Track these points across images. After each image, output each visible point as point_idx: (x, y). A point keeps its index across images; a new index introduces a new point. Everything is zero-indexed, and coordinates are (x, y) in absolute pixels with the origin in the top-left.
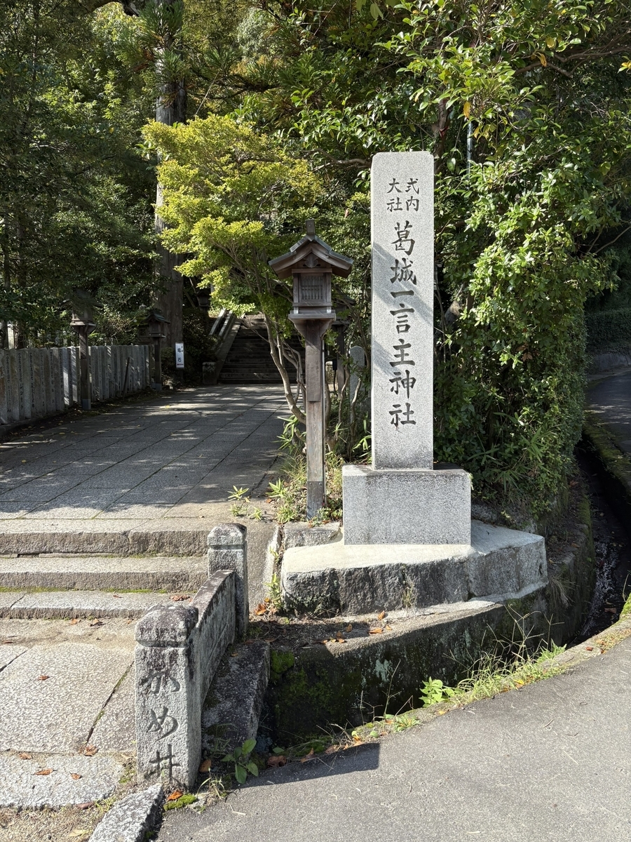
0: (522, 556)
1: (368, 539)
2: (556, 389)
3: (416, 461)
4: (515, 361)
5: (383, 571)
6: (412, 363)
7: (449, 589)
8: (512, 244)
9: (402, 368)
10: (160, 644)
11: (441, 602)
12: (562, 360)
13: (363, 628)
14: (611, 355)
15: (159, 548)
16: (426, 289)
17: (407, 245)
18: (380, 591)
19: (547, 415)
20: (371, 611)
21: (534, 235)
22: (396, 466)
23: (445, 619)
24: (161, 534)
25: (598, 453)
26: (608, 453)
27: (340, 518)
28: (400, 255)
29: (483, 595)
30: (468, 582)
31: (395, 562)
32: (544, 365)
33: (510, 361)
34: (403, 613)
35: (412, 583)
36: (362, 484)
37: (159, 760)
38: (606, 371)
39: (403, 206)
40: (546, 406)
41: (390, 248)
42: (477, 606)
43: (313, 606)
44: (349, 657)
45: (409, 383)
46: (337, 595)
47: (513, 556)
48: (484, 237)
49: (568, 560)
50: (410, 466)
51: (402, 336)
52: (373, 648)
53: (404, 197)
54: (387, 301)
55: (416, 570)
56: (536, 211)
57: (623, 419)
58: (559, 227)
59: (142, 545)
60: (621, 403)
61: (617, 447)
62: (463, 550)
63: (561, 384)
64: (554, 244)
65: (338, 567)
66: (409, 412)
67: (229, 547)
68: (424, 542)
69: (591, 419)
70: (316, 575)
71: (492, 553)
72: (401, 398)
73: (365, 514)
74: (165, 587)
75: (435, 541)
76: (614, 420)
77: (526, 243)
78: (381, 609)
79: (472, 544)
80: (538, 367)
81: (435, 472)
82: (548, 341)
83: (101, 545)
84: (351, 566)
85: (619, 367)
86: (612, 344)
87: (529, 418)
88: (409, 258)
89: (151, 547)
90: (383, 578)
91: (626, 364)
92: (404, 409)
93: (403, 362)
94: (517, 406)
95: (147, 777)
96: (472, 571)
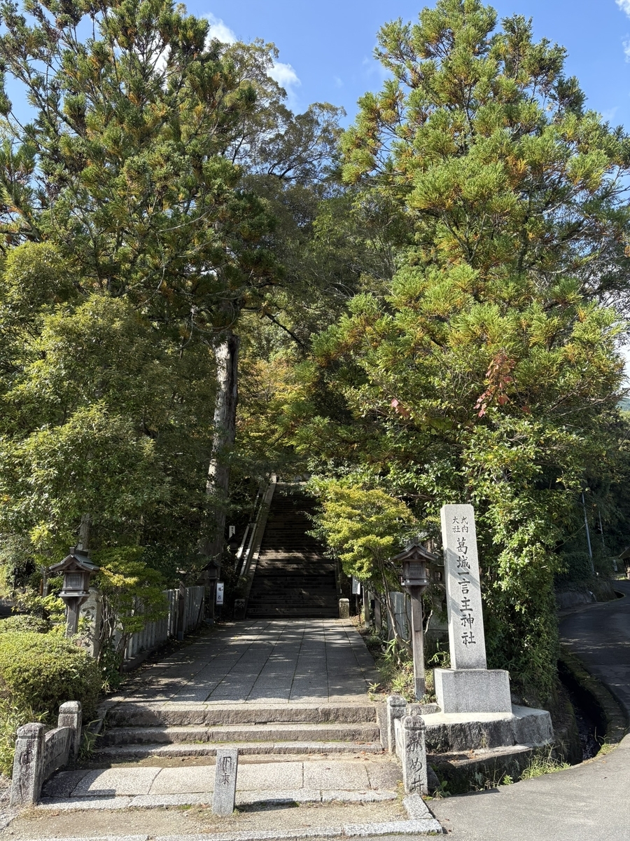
0: (539, 722)
1: (457, 710)
2: (543, 625)
3: (478, 665)
4: (524, 610)
5: (470, 726)
6: (471, 610)
7: (504, 738)
8: (518, 552)
9: (466, 612)
10: (414, 729)
11: (501, 745)
12: (545, 608)
13: (463, 757)
14: (571, 593)
15: (337, 718)
16: (475, 571)
17: (464, 549)
18: (469, 737)
19: (541, 639)
20: (466, 749)
21: (528, 549)
22: (467, 667)
23: (505, 753)
24: (338, 710)
25: (572, 674)
26: (579, 674)
27: (435, 701)
28: (461, 554)
29: (522, 743)
30: (513, 734)
31: (475, 721)
32: (535, 610)
33: (521, 610)
34: (482, 751)
35: (484, 733)
36: (452, 677)
37: (415, 783)
38: (568, 608)
39: (460, 530)
40: (539, 634)
41: (455, 550)
42: (519, 748)
43: (436, 744)
44: (462, 768)
45: (471, 620)
46: (447, 739)
47: (535, 721)
48: (501, 547)
49: (564, 731)
50: (474, 668)
51: (465, 595)
52: (473, 764)
53: (461, 526)
54: (455, 576)
55: (486, 725)
56: (526, 537)
57: (587, 650)
58: (538, 544)
59: (326, 716)
60: (585, 637)
61: (586, 670)
62: (508, 716)
63: (546, 621)
64: (537, 554)
65: (447, 723)
66: (472, 637)
67: (399, 706)
68: (487, 711)
69: (564, 650)
70: (436, 727)
71: (523, 718)
72: (467, 629)
73: (455, 695)
74: (348, 738)
75: (493, 711)
76: (580, 650)
77: (524, 552)
78: (470, 748)
79: (513, 712)
80: (533, 612)
81: (489, 671)
82: (537, 597)
83: (303, 716)
84: (454, 722)
85: (580, 604)
86: (570, 584)
87: (531, 642)
88: (465, 556)
89: (332, 717)
90: (470, 730)
91: (584, 602)
92: (469, 635)
93: (466, 609)
94: (522, 634)
95: (411, 791)
96: (514, 727)
